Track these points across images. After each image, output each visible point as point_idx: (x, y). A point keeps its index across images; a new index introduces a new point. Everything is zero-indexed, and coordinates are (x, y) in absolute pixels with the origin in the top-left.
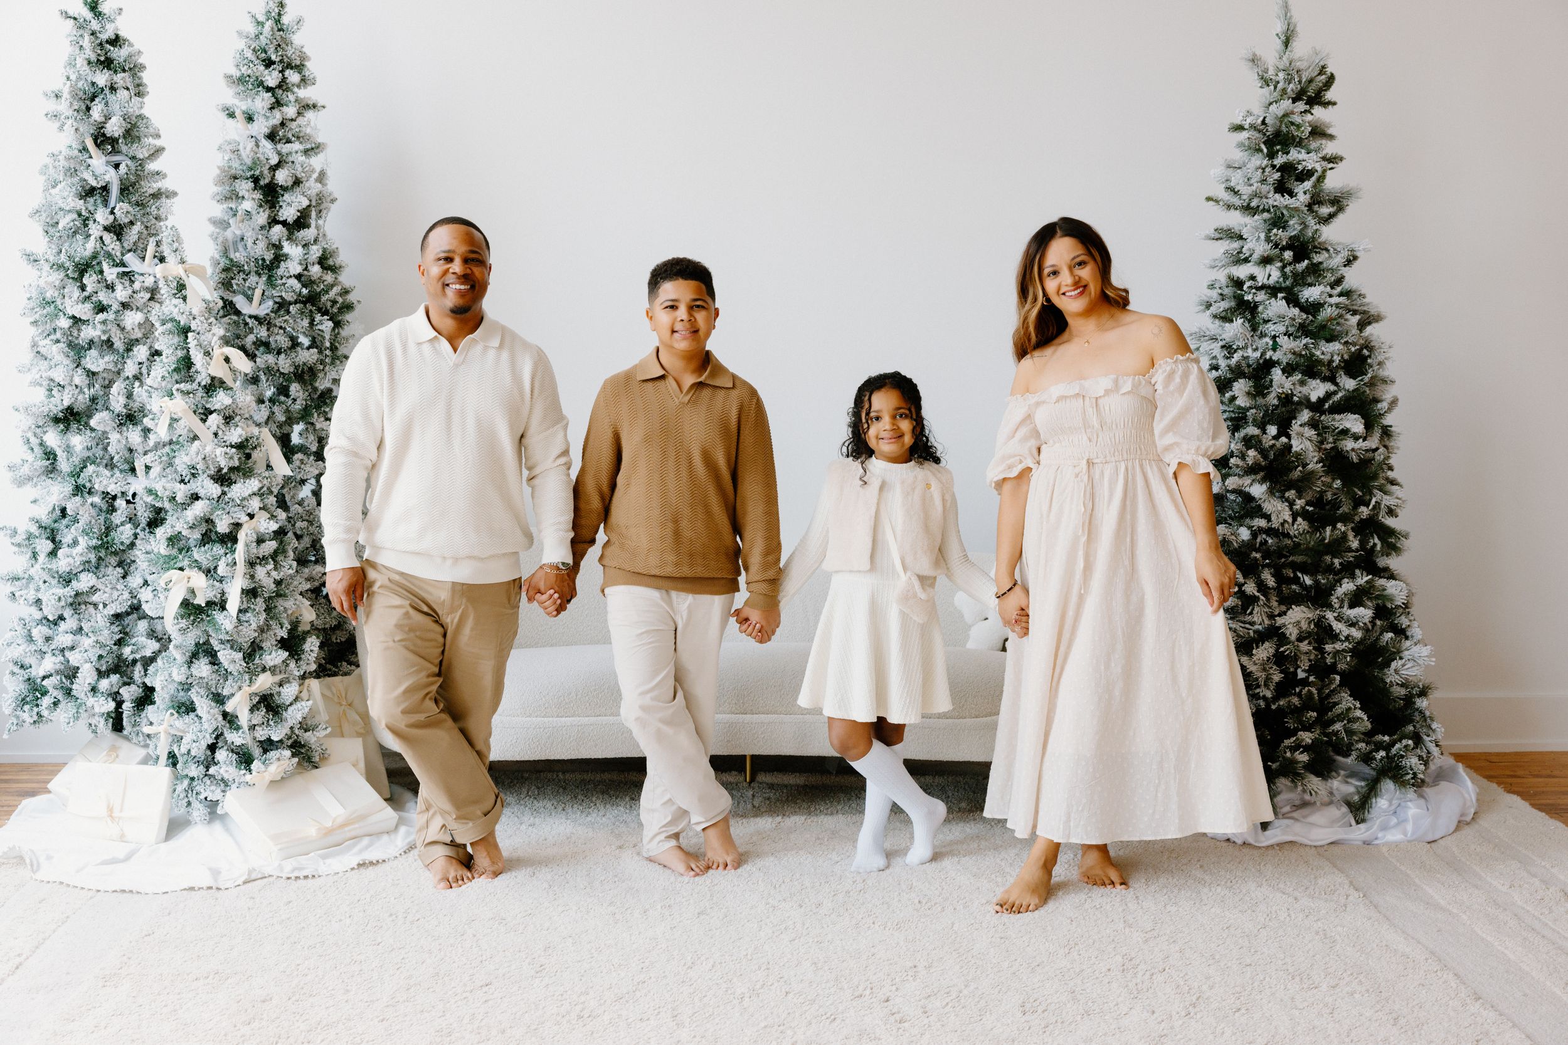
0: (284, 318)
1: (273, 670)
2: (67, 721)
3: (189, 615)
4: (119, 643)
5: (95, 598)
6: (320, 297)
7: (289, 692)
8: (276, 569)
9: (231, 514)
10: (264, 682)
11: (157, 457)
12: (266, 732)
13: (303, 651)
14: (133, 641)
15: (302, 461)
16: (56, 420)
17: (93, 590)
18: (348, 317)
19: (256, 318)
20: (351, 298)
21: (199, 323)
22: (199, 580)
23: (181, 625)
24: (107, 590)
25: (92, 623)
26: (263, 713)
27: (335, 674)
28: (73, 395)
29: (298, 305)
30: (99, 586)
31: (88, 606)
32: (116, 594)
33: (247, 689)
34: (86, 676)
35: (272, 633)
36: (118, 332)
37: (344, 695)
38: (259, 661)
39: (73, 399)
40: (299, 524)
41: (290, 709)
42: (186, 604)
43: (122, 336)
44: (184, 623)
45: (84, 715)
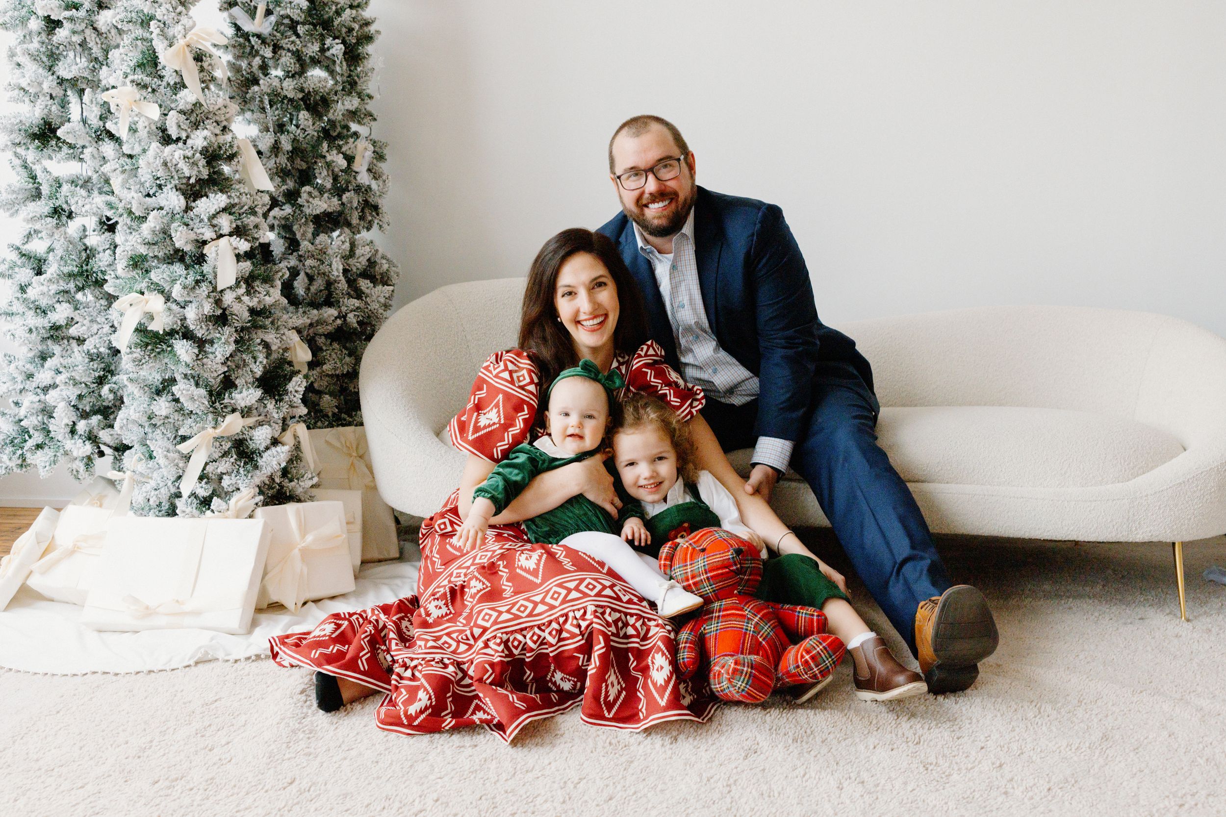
0: (291, 39)
1: (246, 412)
2: (43, 465)
3: (147, 345)
4: (101, 381)
5: (73, 331)
6: (333, 21)
7: (261, 436)
8: (248, 293)
9: (195, 230)
10: (233, 424)
11: (117, 166)
12: (233, 481)
13: (286, 392)
14: (115, 379)
15: (310, 193)
16: (34, 136)
17: (71, 322)
18: (370, 49)
19: (259, 36)
20: (372, 29)
21: (165, 12)
22: (156, 303)
23: (135, 355)
24: (85, 322)
25: (72, 359)
26: (232, 460)
27: (349, 424)
28: (46, 106)
29: (307, 27)
30: (77, 319)
31: (71, 341)
32: (95, 327)
33: (210, 432)
34: (63, 417)
35: (248, 369)
36: (94, 36)
37: (354, 447)
38: (229, 401)
39: (46, 111)
40: (309, 262)
41: (265, 455)
42: (141, 330)
43: (98, 40)
44: (138, 353)
45: (62, 460)
